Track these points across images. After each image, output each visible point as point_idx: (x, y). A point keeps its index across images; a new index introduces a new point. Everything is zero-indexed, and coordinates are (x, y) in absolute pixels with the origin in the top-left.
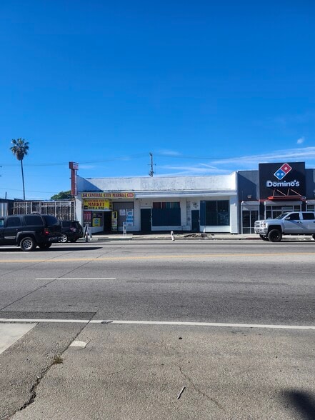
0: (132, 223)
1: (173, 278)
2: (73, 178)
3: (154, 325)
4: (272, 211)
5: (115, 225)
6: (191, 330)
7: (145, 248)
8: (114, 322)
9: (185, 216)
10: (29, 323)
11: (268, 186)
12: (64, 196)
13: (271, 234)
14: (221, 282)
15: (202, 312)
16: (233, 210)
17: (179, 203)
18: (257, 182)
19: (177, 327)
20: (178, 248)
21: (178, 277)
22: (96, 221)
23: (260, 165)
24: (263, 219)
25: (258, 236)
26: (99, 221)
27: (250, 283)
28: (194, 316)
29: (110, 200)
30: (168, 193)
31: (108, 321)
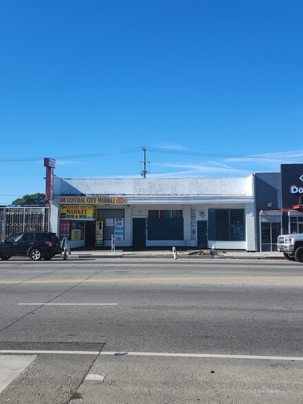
0: (122, 236)
1: (188, 304)
2: (48, 179)
3: (178, 357)
4: (298, 223)
5: (99, 238)
6: (223, 363)
7: (144, 268)
8: (130, 353)
9: (189, 228)
10: (27, 354)
11: (293, 192)
12: (30, 200)
13: (297, 252)
14: (248, 310)
15: (231, 344)
16: (250, 221)
17: (181, 212)
18: (279, 187)
19: (205, 360)
20: (185, 268)
21: (194, 304)
22: (76, 233)
23: (282, 165)
24: (287, 233)
25: (282, 255)
26: (80, 233)
27: (282, 311)
28: (222, 348)
29: (95, 206)
30: (169, 198)
31: (122, 353)
